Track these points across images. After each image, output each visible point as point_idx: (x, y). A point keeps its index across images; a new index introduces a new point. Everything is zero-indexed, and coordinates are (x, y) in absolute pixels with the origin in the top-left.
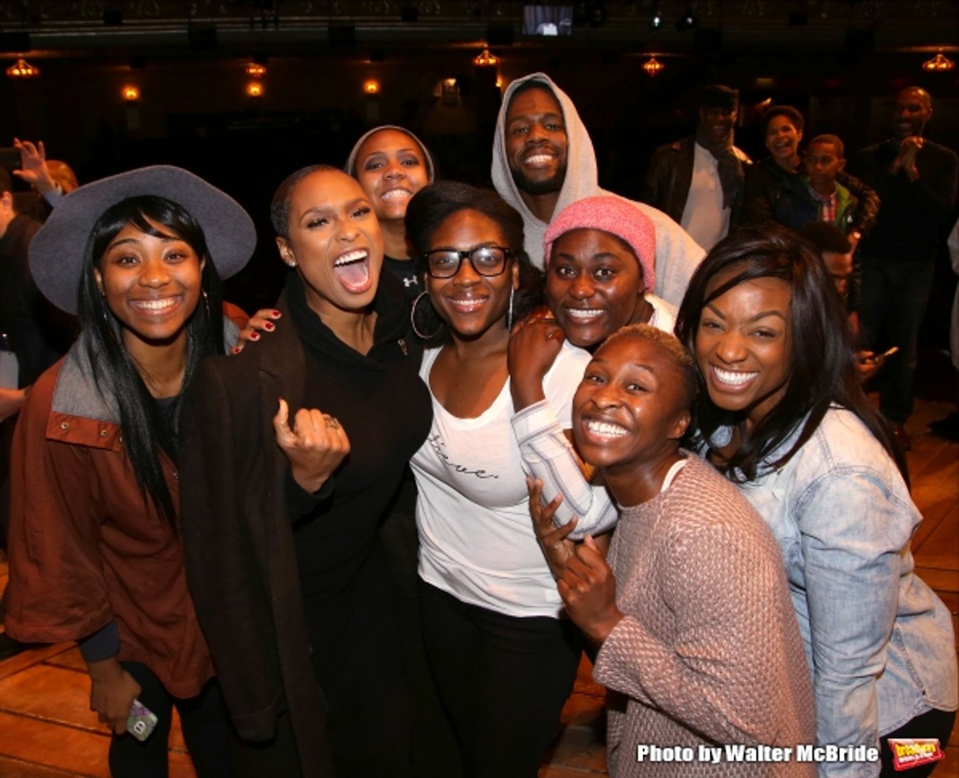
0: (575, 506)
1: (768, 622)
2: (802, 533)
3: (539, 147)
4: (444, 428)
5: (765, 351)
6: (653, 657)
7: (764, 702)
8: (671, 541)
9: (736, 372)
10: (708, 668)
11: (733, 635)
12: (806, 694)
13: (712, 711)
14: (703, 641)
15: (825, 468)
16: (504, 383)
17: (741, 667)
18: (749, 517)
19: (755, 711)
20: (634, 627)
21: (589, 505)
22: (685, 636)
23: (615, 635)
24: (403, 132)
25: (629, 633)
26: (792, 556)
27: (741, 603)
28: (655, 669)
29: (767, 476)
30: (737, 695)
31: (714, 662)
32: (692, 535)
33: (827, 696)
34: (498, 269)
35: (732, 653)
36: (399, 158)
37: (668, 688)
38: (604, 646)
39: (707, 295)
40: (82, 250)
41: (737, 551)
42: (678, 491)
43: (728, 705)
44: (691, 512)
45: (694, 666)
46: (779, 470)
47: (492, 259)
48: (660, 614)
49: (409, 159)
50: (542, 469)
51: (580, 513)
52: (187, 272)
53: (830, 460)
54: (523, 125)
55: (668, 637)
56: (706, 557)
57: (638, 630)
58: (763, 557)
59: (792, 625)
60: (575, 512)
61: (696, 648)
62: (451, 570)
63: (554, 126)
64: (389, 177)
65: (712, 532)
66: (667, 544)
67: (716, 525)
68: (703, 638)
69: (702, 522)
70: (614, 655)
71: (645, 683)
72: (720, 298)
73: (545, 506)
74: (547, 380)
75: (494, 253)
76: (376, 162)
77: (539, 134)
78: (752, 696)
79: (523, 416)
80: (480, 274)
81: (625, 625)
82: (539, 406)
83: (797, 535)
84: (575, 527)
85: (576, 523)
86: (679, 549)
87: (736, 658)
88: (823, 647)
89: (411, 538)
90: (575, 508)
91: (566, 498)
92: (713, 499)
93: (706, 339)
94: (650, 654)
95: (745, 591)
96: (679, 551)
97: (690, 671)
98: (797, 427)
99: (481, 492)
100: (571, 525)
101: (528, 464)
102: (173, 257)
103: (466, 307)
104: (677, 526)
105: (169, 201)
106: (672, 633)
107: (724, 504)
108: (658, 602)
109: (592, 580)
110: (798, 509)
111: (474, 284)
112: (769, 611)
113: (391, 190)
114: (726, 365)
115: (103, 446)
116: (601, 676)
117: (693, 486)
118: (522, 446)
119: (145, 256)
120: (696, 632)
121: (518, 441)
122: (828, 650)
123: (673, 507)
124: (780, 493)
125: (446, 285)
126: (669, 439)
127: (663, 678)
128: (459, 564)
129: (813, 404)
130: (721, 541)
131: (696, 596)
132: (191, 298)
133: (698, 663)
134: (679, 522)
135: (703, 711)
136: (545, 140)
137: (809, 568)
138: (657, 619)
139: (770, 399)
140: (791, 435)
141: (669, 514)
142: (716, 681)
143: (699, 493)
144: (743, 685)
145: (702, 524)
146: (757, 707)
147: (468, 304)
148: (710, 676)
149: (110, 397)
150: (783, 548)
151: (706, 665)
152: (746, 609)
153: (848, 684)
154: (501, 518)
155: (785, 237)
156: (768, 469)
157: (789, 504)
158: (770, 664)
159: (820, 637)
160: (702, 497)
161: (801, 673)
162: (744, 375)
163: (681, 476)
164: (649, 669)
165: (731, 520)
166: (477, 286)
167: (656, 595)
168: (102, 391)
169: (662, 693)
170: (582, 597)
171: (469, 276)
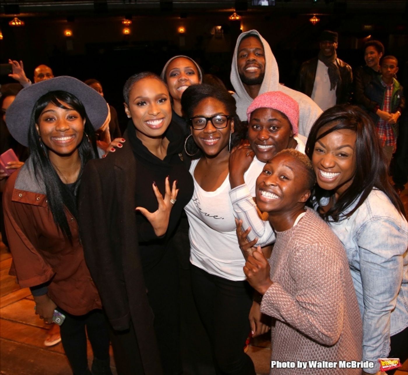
0: (257, 232)
1: (338, 287)
2: (359, 247)
3: (252, 63)
4: (200, 196)
5: (343, 163)
6: (286, 301)
7: (334, 322)
8: (295, 250)
9: (330, 172)
10: (310, 307)
11: (321, 293)
12: (357, 318)
13: (311, 326)
14: (308, 295)
15: (369, 217)
16: (227, 176)
17: (325, 307)
18: (331, 240)
19: (331, 326)
20: (278, 287)
21: (263, 233)
22: (300, 292)
23: (269, 291)
24: (187, 58)
25: (276, 290)
26: (353, 256)
27: (325, 279)
28: (287, 307)
29: (343, 221)
30: (323, 319)
31: (313, 304)
32: (304, 248)
33: (370, 319)
34: (224, 125)
35: (321, 301)
36: (185, 71)
37: (292, 316)
38: (264, 296)
39: (318, 136)
40: (30, 116)
41: (324, 256)
42: (299, 227)
43: (319, 323)
44: (304, 238)
45: (304, 306)
46: (348, 218)
47: (222, 120)
48: (289, 282)
49: (190, 72)
50: (242, 216)
51: (259, 236)
52: (77, 125)
53: (371, 214)
54: (245, 53)
55: (293, 292)
56: (310, 258)
57: (280, 289)
58: (337, 258)
59: (351, 288)
60: (256, 235)
61: (305, 298)
62: (204, 260)
63: (260, 55)
64: (181, 80)
65: (313, 247)
66: (293, 251)
67: (315, 244)
68: (308, 294)
69: (309, 242)
70: (268, 300)
71: (282, 313)
72: (323, 138)
73: (244, 232)
74: (246, 174)
75: (223, 118)
76: (174, 73)
77: (252, 58)
78: (329, 320)
79: (234, 191)
80: (216, 128)
81: (274, 287)
82: (241, 187)
83: (356, 247)
84: (257, 242)
85: (257, 240)
86: (298, 254)
87: (323, 303)
88: (368, 297)
89: (186, 245)
90: (256, 234)
91: (253, 229)
92: (315, 231)
93: (317, 157)
94: (285, 300)
95: (327, 274)
96: (298, 255)
97: (302, 308)
98: (357, 198)
99: (216, 225)
100: (255, 241)
101: (236, 213)
102: (71, 118)
103: (210, 143)
104: (298, 244)
105: (68, 93)
106: (295, 290)
107: (320, 234)
108: (289, 277)
109: (260, 266)
110: (357, 236)
111: (213, 132)
112: (338, 282)
113: (182, 86)
114: (325, 169)
115: (37, 205)
116: (263, 309)
117: (307, 225)
118: (234, 204)
119: (58, 117)
120: (305, 291)
121: (232, 202)
122: (371, 299)
123: (297, 234)
124: (349, 228)
125: (201, 133)
126: (299, 202)
127: (291, 311)
128: (207, 257)
129: (364, 188)
130: (317, 251)
131: (305, 275)
132: (79, 136)
133: (306, 305)
134: (299, 242)
135: (308, 326)
136: (255, 60)
137: (362, 262)
138: (288, 284)
139: (345, 184)
140: (354, 202)
141: (294, 238)
142: (313, 313)
143: (309, 228)
144: (326, 315)
145: (309, 243)
146: (332, 325)
147: (211, 141)
148: (311, 310)
149: (42, 182)
150: (349, 253)
151: (309, 305)
152: (328, 282)
153: (379, 314)
154: (226, 236)
155: (355, 110)
156: (344, 217)
157: (353, 233)
158: (338, 306)
159: (367, 293)
160: (310, 231)
161: (355, 309)
162: (333, 174)
163: (302, 220)
164: (284, 307)
165: (322, 242)
166: (215, 133)
167: (288, 273)
168: (38, 179)
169: (290, 317)
170: (255, 274)
171: (211, 129)
